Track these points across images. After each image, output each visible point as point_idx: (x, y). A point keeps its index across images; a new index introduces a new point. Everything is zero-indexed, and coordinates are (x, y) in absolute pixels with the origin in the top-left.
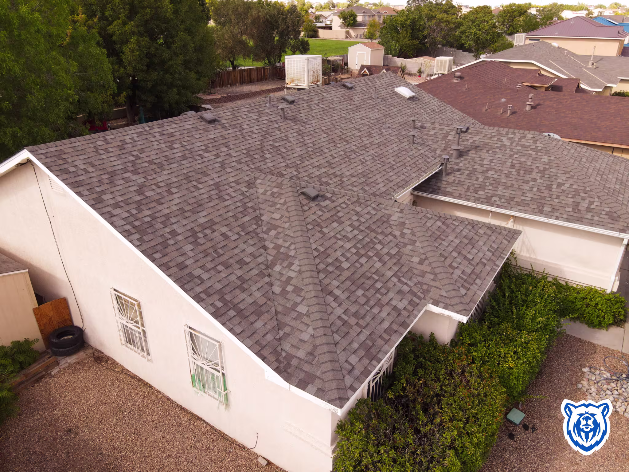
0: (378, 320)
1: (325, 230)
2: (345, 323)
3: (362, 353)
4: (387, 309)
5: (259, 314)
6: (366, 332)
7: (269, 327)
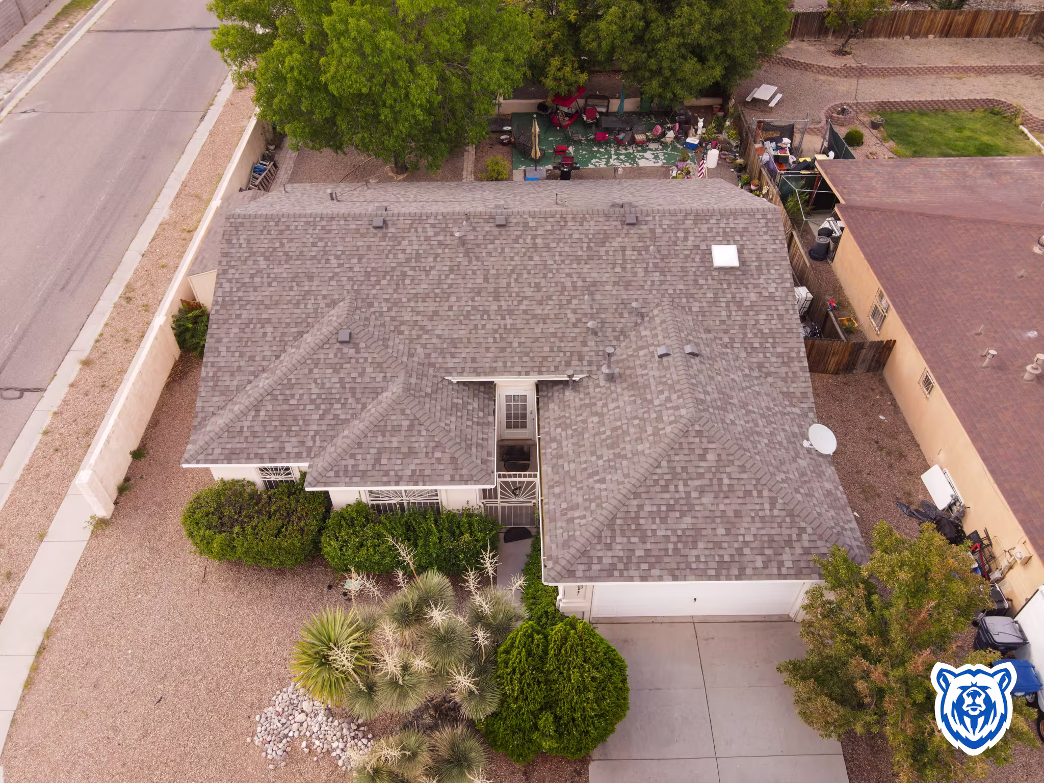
0: (261, 445)
1: (316, 371)
2: (241, 431)
3: (227, 452)
4: (277, 444)
5: (222, 393)
6: (244, 445)
7: (218, 404)
